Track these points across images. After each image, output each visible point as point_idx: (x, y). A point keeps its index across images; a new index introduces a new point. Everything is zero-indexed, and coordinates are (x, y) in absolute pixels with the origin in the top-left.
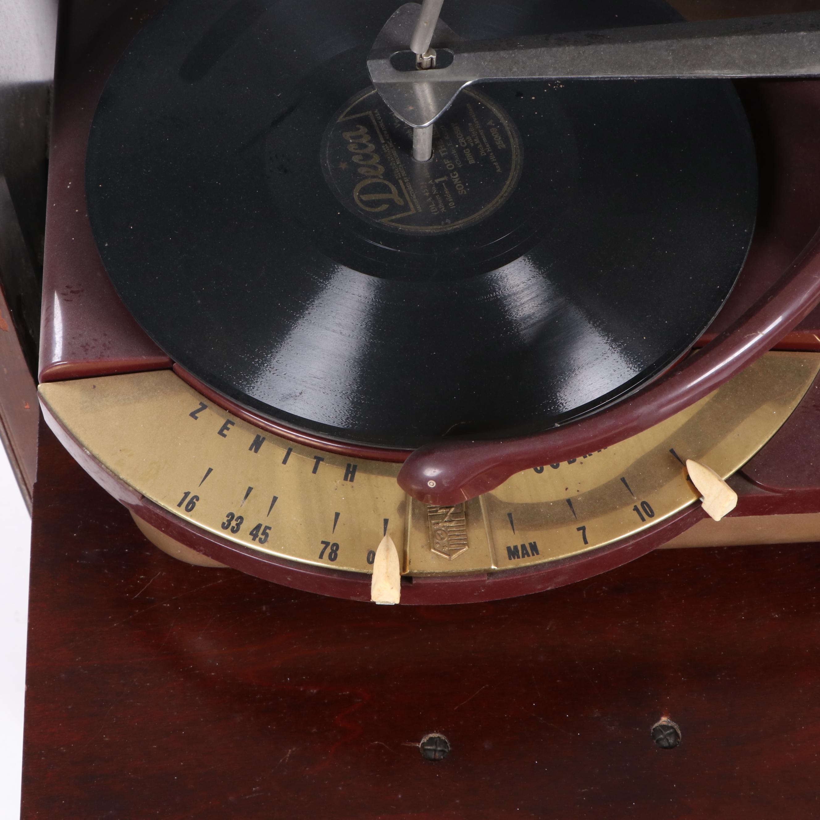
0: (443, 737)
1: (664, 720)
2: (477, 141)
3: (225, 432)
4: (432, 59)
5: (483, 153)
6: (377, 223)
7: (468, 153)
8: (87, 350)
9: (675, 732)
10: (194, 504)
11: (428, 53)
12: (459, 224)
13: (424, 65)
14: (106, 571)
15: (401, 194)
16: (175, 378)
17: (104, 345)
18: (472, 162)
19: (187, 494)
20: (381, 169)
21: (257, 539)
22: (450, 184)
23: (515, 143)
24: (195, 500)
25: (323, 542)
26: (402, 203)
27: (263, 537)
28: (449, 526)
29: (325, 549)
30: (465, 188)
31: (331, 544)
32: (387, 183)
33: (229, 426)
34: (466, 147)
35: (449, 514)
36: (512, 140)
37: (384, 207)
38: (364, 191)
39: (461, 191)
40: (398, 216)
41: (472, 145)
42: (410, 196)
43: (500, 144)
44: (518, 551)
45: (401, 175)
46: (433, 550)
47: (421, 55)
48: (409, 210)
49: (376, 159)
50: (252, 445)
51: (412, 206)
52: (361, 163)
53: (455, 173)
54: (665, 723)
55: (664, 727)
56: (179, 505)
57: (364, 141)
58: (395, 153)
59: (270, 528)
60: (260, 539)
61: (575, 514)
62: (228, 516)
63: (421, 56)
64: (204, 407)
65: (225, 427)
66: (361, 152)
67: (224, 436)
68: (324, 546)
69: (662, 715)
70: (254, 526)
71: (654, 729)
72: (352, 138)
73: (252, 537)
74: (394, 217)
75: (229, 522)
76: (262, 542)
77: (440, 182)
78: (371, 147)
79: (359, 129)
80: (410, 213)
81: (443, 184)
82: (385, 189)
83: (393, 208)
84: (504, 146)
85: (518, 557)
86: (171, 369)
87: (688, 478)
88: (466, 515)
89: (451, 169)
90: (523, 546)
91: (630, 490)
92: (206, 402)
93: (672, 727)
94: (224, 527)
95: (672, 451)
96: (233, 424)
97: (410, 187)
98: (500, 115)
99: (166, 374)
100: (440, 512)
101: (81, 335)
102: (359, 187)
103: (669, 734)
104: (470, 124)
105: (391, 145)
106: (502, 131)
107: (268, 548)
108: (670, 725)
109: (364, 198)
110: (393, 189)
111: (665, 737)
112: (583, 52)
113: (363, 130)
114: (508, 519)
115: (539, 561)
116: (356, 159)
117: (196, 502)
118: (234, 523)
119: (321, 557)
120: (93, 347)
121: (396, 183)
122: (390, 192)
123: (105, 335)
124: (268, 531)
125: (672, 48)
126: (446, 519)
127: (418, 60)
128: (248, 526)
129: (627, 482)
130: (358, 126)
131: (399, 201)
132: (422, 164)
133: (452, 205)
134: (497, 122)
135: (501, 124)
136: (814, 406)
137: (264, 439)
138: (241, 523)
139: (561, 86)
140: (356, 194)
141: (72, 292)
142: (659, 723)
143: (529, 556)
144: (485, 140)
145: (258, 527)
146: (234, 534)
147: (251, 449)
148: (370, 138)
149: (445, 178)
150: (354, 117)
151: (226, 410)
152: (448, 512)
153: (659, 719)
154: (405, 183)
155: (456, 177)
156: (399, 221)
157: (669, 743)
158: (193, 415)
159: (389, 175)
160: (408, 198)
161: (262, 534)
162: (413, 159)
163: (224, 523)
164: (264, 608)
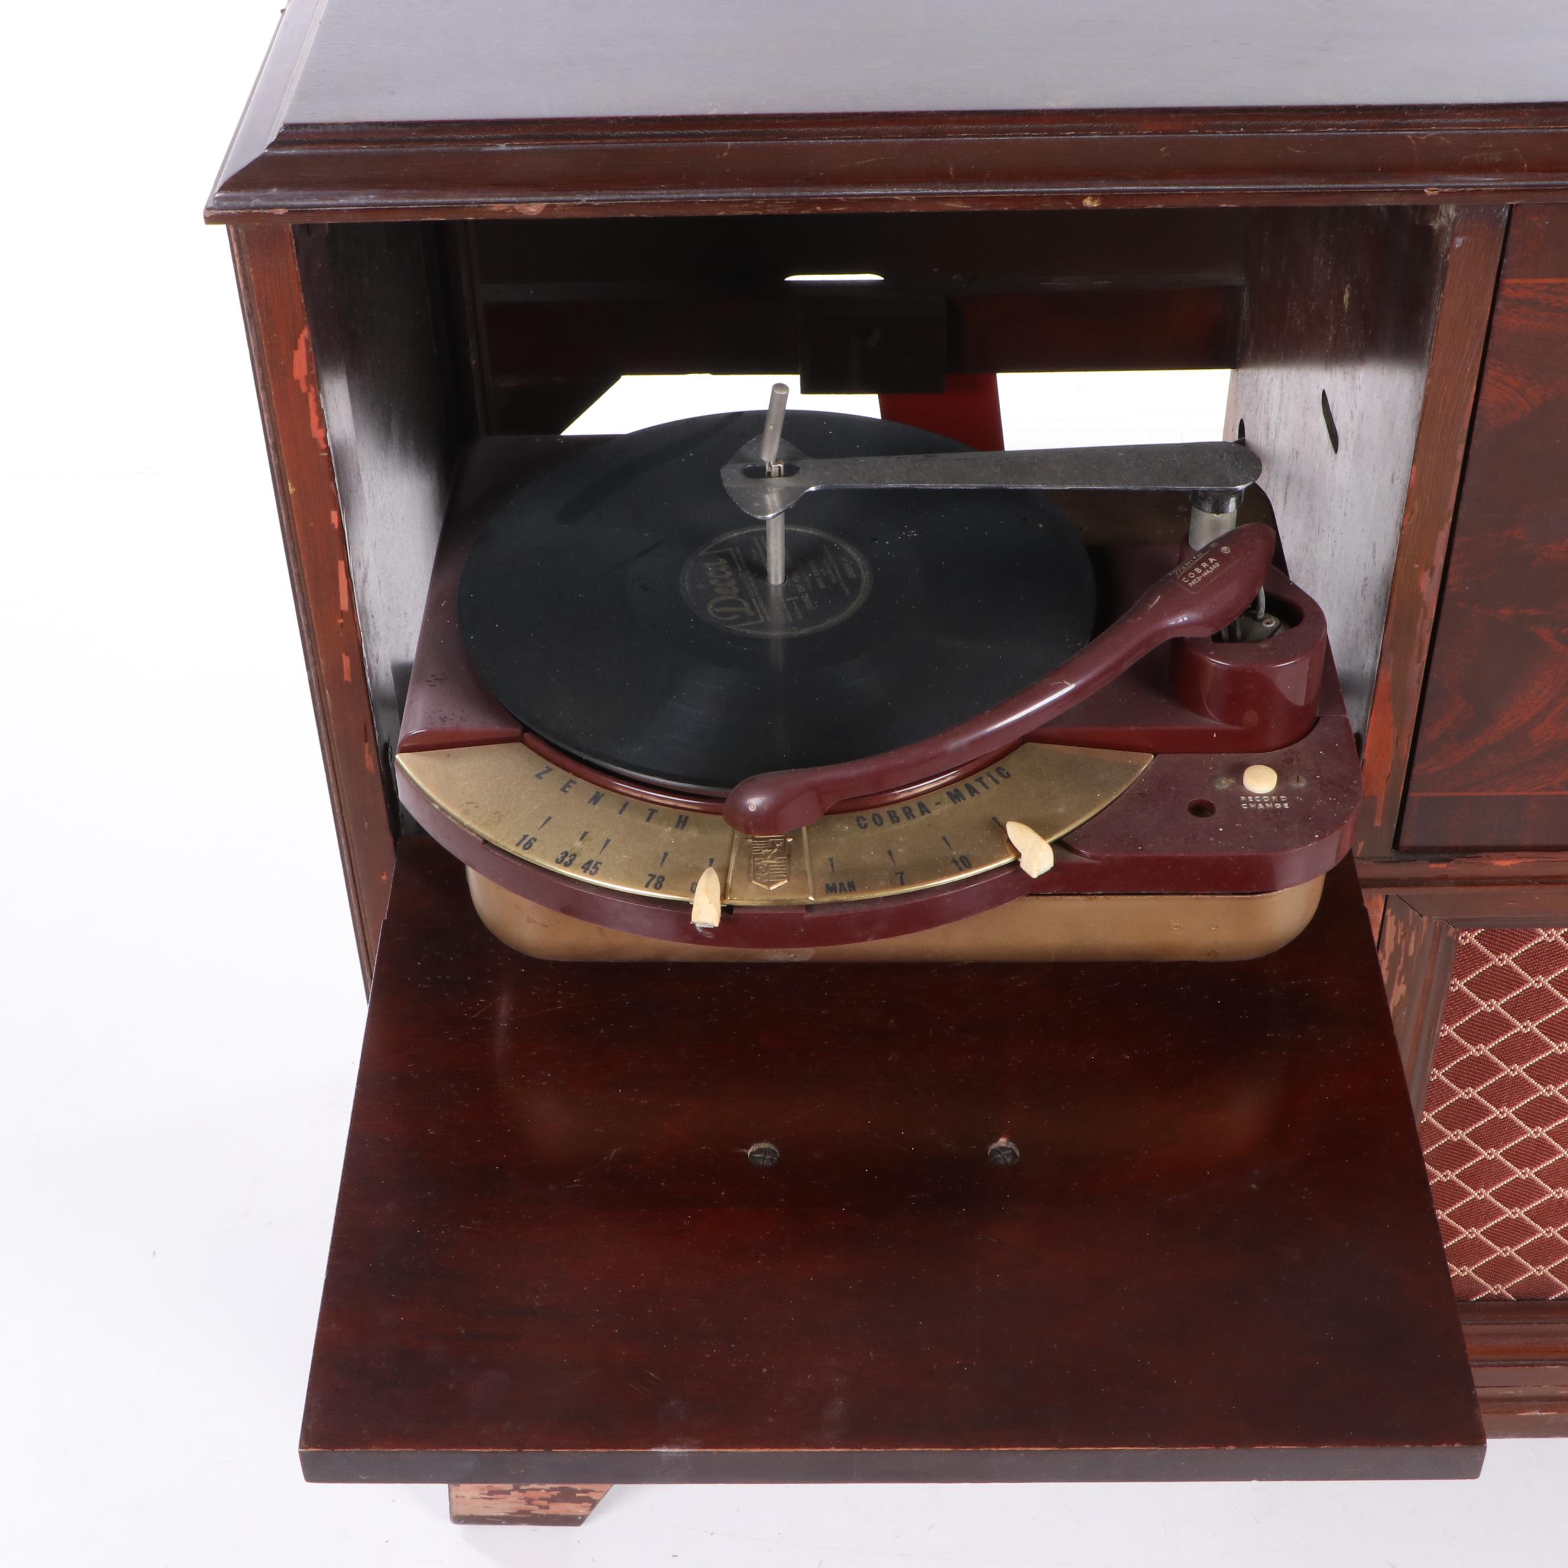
0: (772, 1147)
1: (1002, 1141)
2: (830, 572)
3: (567, 789)
4: (780, 468)
5: (834, 580)
6: (728, 628)
7: (820, 581)
8: (445, 721)
9: (1014, 1153)
10: (531, 844)
11: (777, 461)
12: (804, 631)
13: (773, 474)
14: (447, 995)
15: (752, 607)
16: (524, 748)
17: (461, 718)
18: (822, 586)
19: (525, 837)
20: (736, 590)
21: (588, 872)
22: (801, 604)
23: (866, 575)
24: (532, 841)
25: (650, 875)
26: (753, 614)
27: (593, 870)
28: (771, 864)
29: (652, 879)
30: (814, 605)
31: (657, 877)
32: (740, 600)
33: (571, 784)
34: (819, 576)
35: (771, 853)
36: (863, 572)
37: (736, 617)
38: (717, 605)
39: (809, 606)
40: (748, 624)
41: (825, 574)
42: (760, 609)
43: (851, 574)
44: (836, 888)
45: (754, 594)
46: (754, 882)
47: (770, 463)
48: (759, 619)
49: (733, 583)
50: (592, 799)
51: (762, 617)
52: (717, 584)
53: (805, 594)
54: (1003, 1145)
55: (1003, 1149)
56: (517, 845)
57: (723, 569)
58: (750, 578)
59: (601, 863)
60: (591, 872)
61: (894, 862)
62: (562, 854)
63: (770, 466)
64: (549, 770)
65: (568, 785)
66: (718, 577)
67: (566, 792)
68: (650, 877)
69: (1001, 1136)
70: (586, 861)
71: (992, 1150)
72: (711, 567)
73: (583, 870)
74: (743, 625)
75: (563, 859)
76: (591, 874)
77: (790, 601)
78: (729, 574)
79: (719, 561)
80: (760, 622)
81: (794, 602)
82: (738, 604)
83: (744, 617)
84: (855, 576)
85: (836, 892)
86: (522, 742)
87: (1009, 841)
88: (789, 856)
89: (802, 591)
90: (841, 884)
91: (950, 847)
92: (551, 765)
93: (1011, 1149)
94: (558, 862)
95: (994, 819)
96: (575, 783)
97: (762, 603)
98: (854, 554)
99: (517, 745)
100: (763, 852)
101: (440, 710)
102: (713, 602)
103: (1008, 1155)
104: (824, 560)
105: (748, 572)
106: (854, 566)
107: (598, 879)
108: (1009, 1146)
109: (717, 610)
110: (746, 604)
111: (1003, 1157)
112: (919, 465)
113: (722, 561)
114: (829, 862)
115: (857, 897)
116: (713, 582)
117: (534, 843)
118: (567, 859)
119: (647, 886)
120: (451, 720)
121: (749, 600)
122: (742, 606)
123: (463, 711)
124: (599, 865)
125: (1000, 464)
126: (768, 858)
127: (768, 469)
128: (580, 860)
129: (948, 840)
130: (718, 559)
131: (749, 612)
132: (776, 587)
133: (800, 617)
134: (850, 558)
135: (854, 561)
136: (1140, 794)
137: (603, 795)
138: (575, 858)
139: (915, 535)
140: (710, 607)
141: (436, 679)
142: (997, 1144)
143: (846, 891)
144: (837, 571)
145: (590, 862)
146: (566, 868)
147: (589, 802)
148: (728, 567)
149: (796, 598)
150: (715, 552)
151: (570, 772)
152: (771, 852)
153: (997, 1140)
154: (757, 600)
155: (806, 598)
156: (750, 627)
157: (1006, 1162)
158: (538, 776)
159: (743, 594)
160: (759, 611)
161: (593, 868)
162: (767, 583)
163: (558, 859)
164: (602, 1031)
